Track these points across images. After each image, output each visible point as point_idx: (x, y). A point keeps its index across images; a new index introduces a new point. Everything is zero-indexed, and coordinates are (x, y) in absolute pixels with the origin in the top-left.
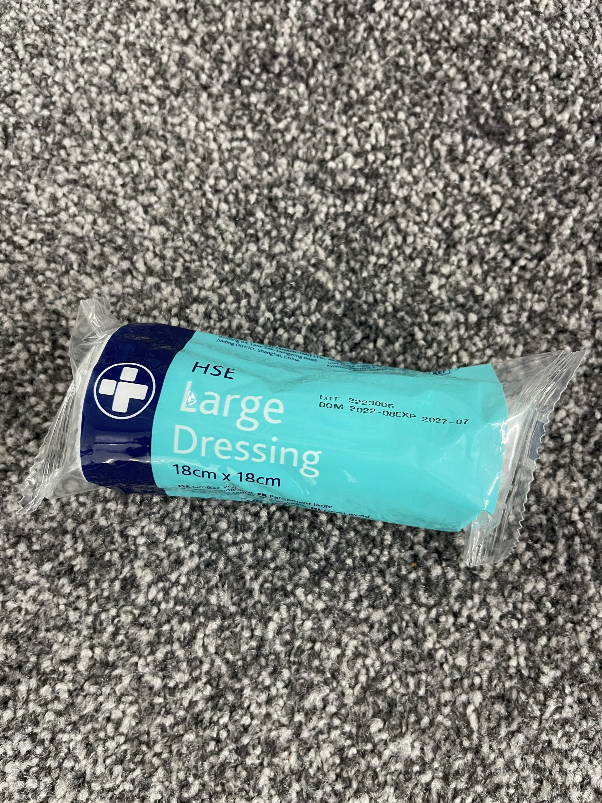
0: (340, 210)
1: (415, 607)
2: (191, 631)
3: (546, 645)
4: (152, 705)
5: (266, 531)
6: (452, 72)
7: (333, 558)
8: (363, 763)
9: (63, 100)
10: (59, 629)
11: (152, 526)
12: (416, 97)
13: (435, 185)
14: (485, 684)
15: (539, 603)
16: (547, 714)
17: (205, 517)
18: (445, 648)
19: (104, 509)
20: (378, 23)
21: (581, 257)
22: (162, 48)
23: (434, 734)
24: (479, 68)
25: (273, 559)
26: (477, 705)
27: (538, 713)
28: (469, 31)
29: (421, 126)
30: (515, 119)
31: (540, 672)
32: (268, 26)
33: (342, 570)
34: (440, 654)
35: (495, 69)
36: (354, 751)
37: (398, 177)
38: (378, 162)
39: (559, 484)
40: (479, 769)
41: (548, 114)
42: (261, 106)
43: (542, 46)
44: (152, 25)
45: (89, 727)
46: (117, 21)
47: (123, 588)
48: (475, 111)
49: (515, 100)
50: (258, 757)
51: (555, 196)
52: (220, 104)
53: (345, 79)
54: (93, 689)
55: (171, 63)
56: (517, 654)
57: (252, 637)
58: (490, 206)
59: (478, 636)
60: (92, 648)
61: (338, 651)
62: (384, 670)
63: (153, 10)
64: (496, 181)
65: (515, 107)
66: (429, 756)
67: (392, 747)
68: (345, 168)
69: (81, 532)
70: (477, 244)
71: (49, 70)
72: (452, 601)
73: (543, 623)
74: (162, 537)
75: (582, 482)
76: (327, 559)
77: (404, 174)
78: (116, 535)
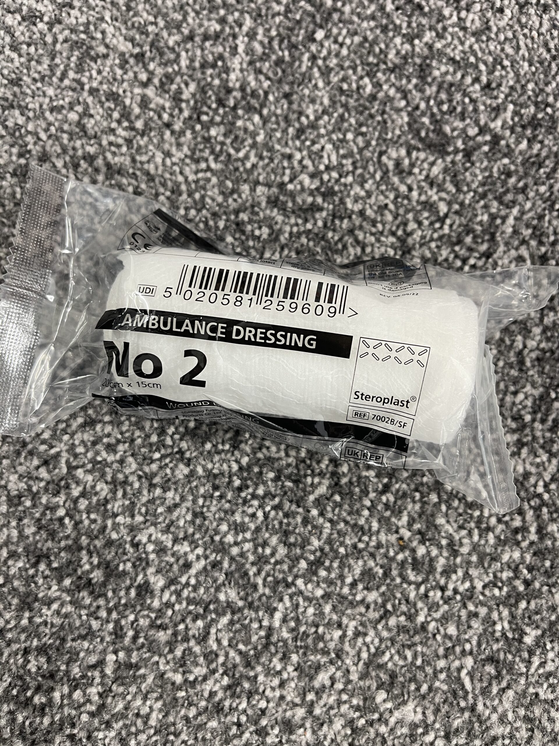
0: (302, 229)
1: (405, 586)
2: (204, 627)
3: (527, 608)
4: (175, 699)
5: (264, 529)
6: (392, 92)
7: (327, 548)
8: (372, 731)
9: (38, 148)
10: (83, 638)
11: (159, 535)
12: (362, 118)
13: (386, 197)
14: (475, 649)
15: (516, 570)
16: (532, 670)
17: (207, 522)
18: (436, 620)
19: (114, 523)
20: (320, 52)
21: (524, 252)
22: (124, 92)
23: (433, 698)
24: (416, 86)
25: (273, 554)
26: (470, 668)
27: (524, 670)
28: (403, 52)
29: (368, 144)
30: (453, 130)
31: (523, 633)
32: (220, 63)
33: (336, 558)
34: (432, 626)
35: (430, 85)
36: (362, 721)
37: (352, 193)
38: (333, 181)
39: (524, 460)
40: (476, 725)
41: (482, 123)
42: (220, 138)
43: (472, 59)
44: (112, 70)
45: (121, 723)
46: (80, 69)
47: (138, 594)
48: (415, 126)
49: (451, 112)
50: (277, 736)
51: (495, 198)
52: (183, 139)
53: (295, 107)
54: (121, 689)
55: (134, 105)
56: (501, 619)
57: (261, 627)
58: (438, 212)
59: (465, 606)
60: (115, 652)
61: (340, 633)
62: (383, 646)
63: (112, 56)
64: (441, 188)
65: (452, 119)
66: (431, 718)
67: (397, 714)
68: (303, 189)
69: (95, 547)
70: (430, 248)
71: (21, 120)
72: (438, 576)
73: (521, 588)
74: (169, 544)
75: (545, 457)
76: (322, 550)
77: (357, 189)
78: (128, 546)
